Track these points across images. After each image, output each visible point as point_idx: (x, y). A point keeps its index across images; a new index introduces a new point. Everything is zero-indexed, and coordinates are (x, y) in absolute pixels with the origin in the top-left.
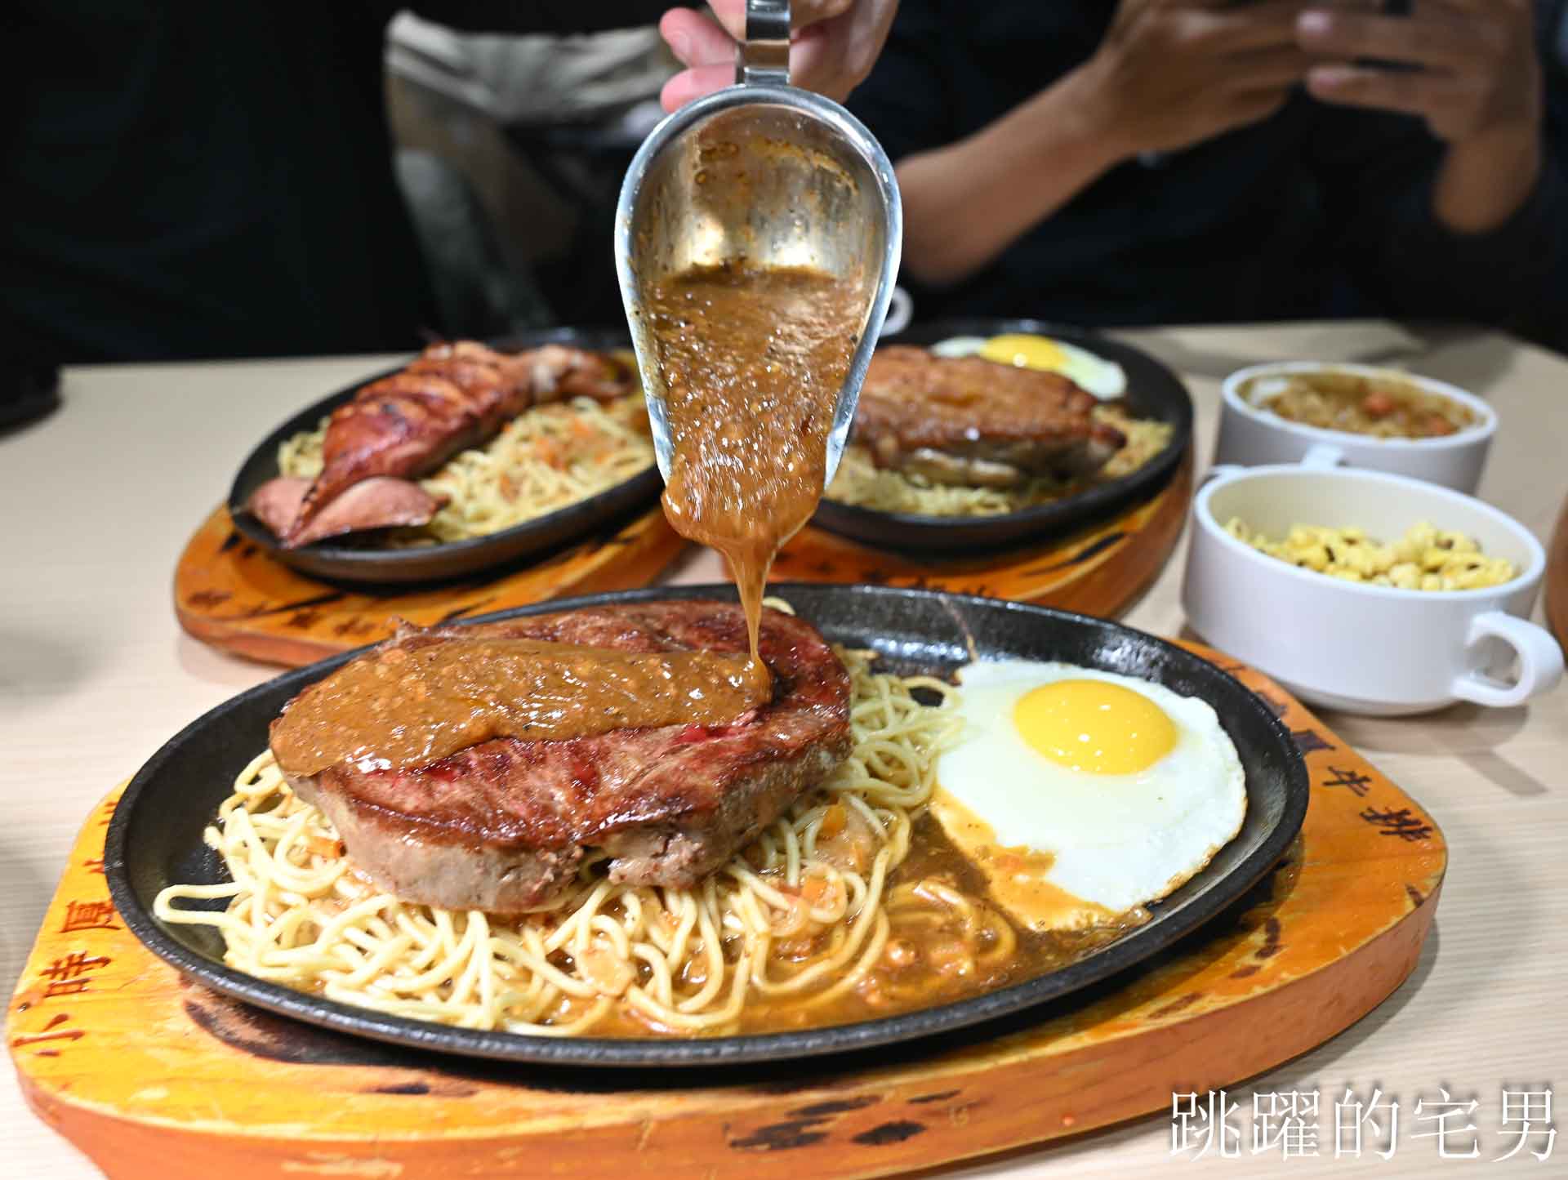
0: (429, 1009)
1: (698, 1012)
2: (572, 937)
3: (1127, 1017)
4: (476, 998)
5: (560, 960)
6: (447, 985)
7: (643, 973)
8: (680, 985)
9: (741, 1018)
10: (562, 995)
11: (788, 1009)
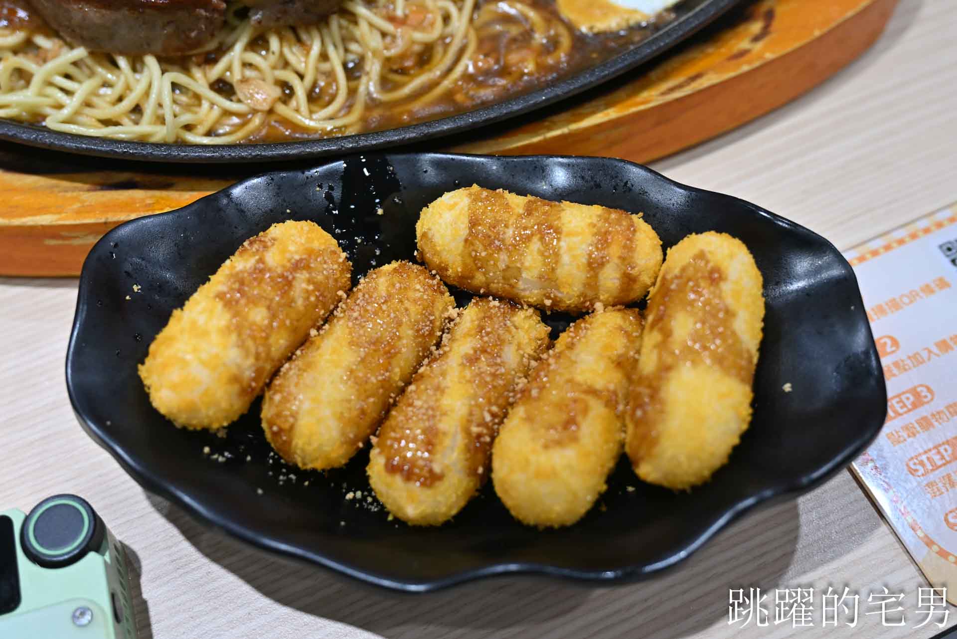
0: (127, 131)
1: (331, 118)
2: (229, 68)
3: (645, 95)
4: (161, 120)
5: (223, 87)
6: (137, 110)
7: (287, 92)
8: (314, 98)
9: (364, 119)
10: (227, 113)
11: (397, 110)
